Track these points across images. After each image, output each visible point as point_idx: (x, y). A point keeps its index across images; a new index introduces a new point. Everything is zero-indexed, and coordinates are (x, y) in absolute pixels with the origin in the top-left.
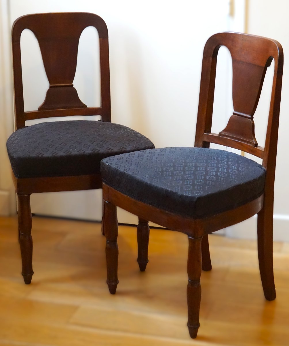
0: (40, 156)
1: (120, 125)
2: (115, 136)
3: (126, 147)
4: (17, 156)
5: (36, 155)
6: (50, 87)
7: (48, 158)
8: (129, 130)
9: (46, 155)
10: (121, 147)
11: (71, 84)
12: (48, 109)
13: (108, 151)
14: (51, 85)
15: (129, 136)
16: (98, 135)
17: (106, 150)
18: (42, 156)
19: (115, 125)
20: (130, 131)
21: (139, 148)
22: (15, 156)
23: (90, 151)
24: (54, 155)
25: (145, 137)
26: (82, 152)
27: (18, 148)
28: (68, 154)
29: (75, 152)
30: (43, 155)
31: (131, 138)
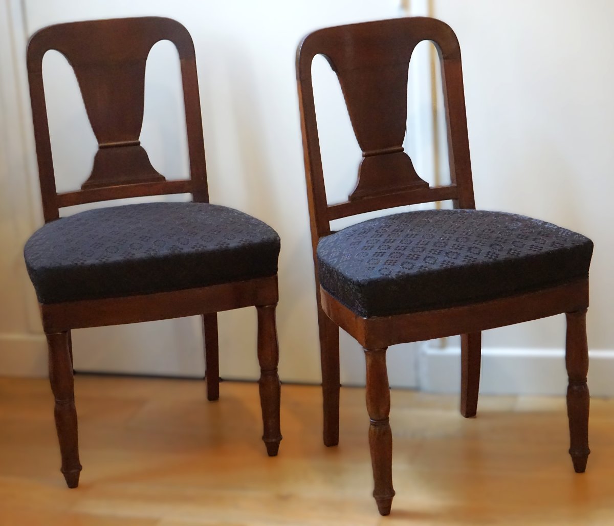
0: (79, 263)
1: (221, 207)
2: (211, 224)
3: (228, 241)
4: (39, 265)
5: (72, 262)
6: (101, 148)
7: (92, 266)
8: (237, 213)
9: (90, 261)
10: (221, 241)
11: (137, 141)
12: (98, 186)
13: (198, 250)
14: (101, 145)
15: (235, 222)
16: (182, 224)
17: (194, 248)
18: (83, 263)
19: (213, 206)
20: (239, 214)
21: (251, 241)
22: (37, 265)
23: (167, 251)
24: (104, 260)
25: (264, 224)
26: (152, 253)
27: (41, 252)
28: (128, 257)
29: (139, 254)
30: (85, 261)
31: (239, 227)
